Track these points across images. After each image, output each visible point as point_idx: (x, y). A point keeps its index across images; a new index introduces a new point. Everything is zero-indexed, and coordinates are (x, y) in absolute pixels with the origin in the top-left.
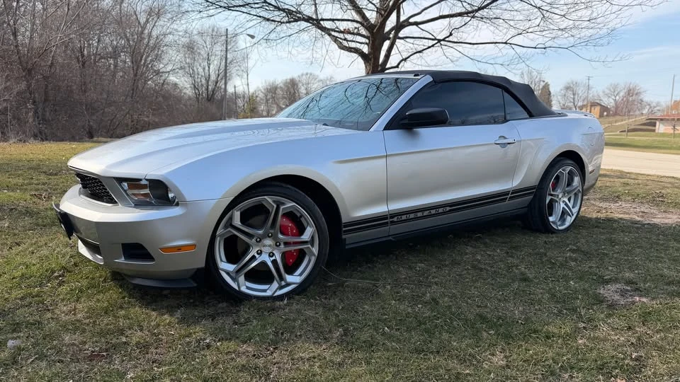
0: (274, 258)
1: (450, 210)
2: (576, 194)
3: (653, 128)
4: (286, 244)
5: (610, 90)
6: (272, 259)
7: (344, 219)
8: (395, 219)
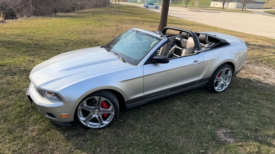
0: (99, 115)
1: (171, 91)
2: (229, 77)
4: (103, 111)
6: (98, 116)
7: (126, 100)
8: (147, 97)
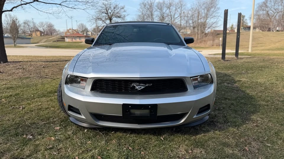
3: (64, 40)
5: (40, 24)
